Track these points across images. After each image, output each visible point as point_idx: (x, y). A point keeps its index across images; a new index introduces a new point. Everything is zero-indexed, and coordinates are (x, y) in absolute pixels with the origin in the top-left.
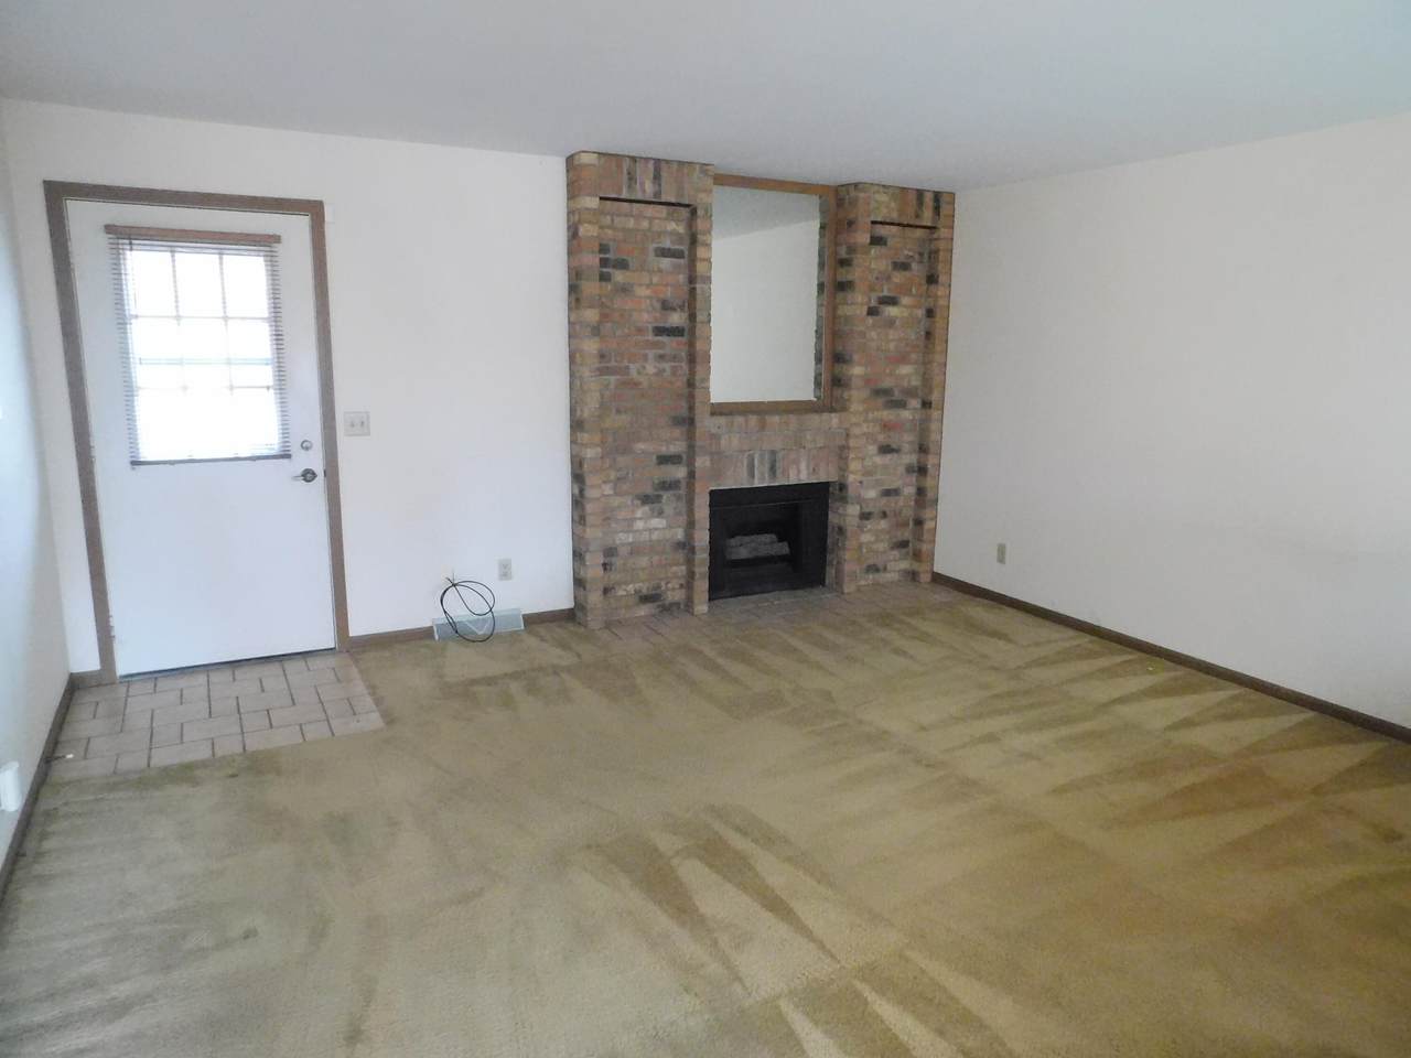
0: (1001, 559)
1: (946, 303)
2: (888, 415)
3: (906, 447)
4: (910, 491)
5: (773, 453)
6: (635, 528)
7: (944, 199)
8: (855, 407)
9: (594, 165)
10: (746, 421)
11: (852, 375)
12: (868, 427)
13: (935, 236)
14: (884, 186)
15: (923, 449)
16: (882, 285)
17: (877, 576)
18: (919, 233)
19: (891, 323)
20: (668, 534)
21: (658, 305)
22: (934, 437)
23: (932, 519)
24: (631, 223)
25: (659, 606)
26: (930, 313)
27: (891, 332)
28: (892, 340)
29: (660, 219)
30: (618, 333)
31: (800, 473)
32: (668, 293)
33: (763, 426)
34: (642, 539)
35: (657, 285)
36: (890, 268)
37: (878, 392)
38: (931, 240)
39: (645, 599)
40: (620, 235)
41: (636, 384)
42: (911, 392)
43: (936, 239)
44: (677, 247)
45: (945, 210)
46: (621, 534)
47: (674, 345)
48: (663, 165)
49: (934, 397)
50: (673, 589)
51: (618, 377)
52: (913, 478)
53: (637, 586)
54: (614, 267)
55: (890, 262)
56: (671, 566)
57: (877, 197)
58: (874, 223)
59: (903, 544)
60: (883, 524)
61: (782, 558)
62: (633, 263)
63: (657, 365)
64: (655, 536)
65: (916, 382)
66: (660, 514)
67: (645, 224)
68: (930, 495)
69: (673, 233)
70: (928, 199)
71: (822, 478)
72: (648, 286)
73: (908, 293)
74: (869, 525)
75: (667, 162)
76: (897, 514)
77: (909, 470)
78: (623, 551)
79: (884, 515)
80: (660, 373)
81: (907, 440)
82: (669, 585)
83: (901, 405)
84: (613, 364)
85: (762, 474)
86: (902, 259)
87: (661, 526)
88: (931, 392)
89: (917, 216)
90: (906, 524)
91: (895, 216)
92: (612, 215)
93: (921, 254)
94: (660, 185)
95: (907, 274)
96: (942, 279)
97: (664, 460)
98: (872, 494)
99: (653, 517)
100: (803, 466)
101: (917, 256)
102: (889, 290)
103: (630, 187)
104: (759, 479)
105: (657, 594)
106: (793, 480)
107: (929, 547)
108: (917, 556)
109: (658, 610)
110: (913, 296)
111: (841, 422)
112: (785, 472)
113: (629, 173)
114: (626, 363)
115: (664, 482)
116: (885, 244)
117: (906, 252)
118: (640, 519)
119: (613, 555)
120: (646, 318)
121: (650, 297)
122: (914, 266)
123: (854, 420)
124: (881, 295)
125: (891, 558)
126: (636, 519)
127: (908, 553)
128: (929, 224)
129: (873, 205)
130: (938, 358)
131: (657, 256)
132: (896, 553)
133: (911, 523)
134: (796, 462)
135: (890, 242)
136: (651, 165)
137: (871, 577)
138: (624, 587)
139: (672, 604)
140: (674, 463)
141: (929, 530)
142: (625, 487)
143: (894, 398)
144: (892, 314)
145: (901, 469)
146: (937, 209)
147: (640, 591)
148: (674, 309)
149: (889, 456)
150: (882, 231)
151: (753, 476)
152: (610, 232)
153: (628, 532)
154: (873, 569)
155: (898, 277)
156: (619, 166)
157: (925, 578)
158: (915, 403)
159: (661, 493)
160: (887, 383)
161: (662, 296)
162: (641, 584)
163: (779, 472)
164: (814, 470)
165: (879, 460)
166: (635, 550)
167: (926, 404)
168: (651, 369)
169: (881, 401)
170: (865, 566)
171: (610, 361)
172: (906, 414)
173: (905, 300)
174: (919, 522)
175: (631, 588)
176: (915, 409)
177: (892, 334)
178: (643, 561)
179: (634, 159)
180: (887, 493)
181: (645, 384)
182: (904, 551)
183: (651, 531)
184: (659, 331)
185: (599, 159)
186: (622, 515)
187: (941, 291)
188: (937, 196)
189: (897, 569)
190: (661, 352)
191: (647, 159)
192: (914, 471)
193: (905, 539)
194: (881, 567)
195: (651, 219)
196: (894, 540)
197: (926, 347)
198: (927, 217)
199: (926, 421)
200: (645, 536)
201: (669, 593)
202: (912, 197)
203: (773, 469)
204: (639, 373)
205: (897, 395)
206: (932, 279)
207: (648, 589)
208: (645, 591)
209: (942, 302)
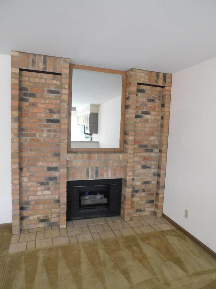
0: (186, 216)
1: (168, 114)
2: (146, 154)
3: (153, 166)
4: (155, 182)
5: (97, 168)
6: (38, 194)
7: (167, 76)
8: (130, 151)
9: (17, 56)
10: (83, 156)
11: (129, 140)
12: (137, 159)
13: (164, 90)
14: (143, 70)
15: (159, 167)
16: (143, 107)
17: (140, 213)
18: (158, 89)
19: (147, 121)
20: (52, 197)
21: (48, 111)
22: (163, 163)
23: (162, 194)
24: (37, 80)
25: (48, 224)
26: (162, 118)
27: (147, 124)
28: (148, 127)
29: (50, 79)
30: (30, 121)
31: (108, 175)
32: (53, 107)
33: (90, 158)
34: (41, 199)
35: (48, 103)
36: (147, 101)
37: (141, 146)
38: (163, 92)
39: (42, 221)
40: (32, 85)
41: (38, 140)
42: (155, 146)
43: (165, 91)
44: (57, 90)
45: (168, 80)
46: (31, 197)
47: (55, 126)
48: (47, 58)
49: (163, 149)
50: (54, 217)
51: (30, 137)
52: (156, 178)
53: (38, 216)
54: (30, 96)
55: (146, 99)
56: (53, 208)
57: (140, 74)
58: (138, 84)
59: (152, 202)
60: (143, 194)
61: (104, 204)
62: (38, 95)
63: (47, 133)
64: (46, 197)
65: (157, 143)
66: (48, 189)
67: (43, 81)
68: (161, 184)
69: (56, 84)
70: (161, 76)
71: (118, 177)
72: (44, 104)
73: (154, 110)
74: (137, 194)
75: (50, 57)
76: (149, 190)
77: (154, 174)
78: (32, 203)
79: (144, 191)
80: (49, 136)
81: (153, 164)
82: (52, 216)
83: (151, 151)
84: (29, 132)
85: (92, 175)
86: (151, 98)
87: (48, 194)
88: (162, 147)
89: (156, 82)
90: (153, 194)
91: (147, 82)
92: (29, 77)
93: (159, 97)
94: (46, 65)
95: (154, 103)
96: (167, 105)
97: (50, 169)
98: (139, 183)
99: (45, 190)
100: (110, 173)
101: (157, 97)
102: (146, 109)
103: (33, 65)
104: (91, 177)
105: (47, 219)
106: (105, 177)
107: (161, 204)
108: (157, 206)
109: (47, 225)
110: (156, 111)
111: (123, 157)
112: (102, 175)
113: (33, 60)
114: (34, 132)
115: (50, 177)
116: (145, 92)
117: (153, 96)
118: (40, 191)
119: (27, 204)
120: (43, 116)
121: (45, 108)
122: (157, 101)
123: (129, 156)
124: (143, 110)
125: (147, 207)
126: (38, 191)
127: (154, 205)
128: (161, 85)
129: (138, 77)
130: (165, 134)
131: (48, 93)
132: (149, 205)
133: (155, 194)
134: (107, 171)
135: (146, 92)
136: (42, 57)
137: (138, 213)
138: (32, 216)
139: (53, 223)
140: (54, 170)
141: (161, 198)
142: (33, 179)
143: (148, 149)
144: (147, 118)
145: (151, 175)
146: (165, 80)
147: (40, 218)
148: (55, 113)
149: (146, 170)
150: (143, 87)
151: (88, 176)
152: (28, 83)
153: (34, 196)
154: (139, 210)
155: (150, 104)
156: (28, 58)
157: (159, 215)
158: (156, 150)
159: (49, 181)
160: (145, 143)
161: (50, 108)
162: (40, 215)
163: (99, 175)
164: (114, 174)
165: (142, 171)
166: (37, 202)
167: (161, 151)
168: (45, 135)
169: (143, 149)
170: (136, 210)
171: (28, 131)
172: (153, 154)
173: (153, 113)
174: (157, 194)
175: (36, 217)
176: (157, 153)
177: (147, 125)
178: (41, 207)
179: (35, 55)
180: (145, 183)
181: (42, 141)
182: (152, 204)
183: (44, 195)
184: (48, 121)
185: (19, 53)
186: (31, 189)
187: (166, 110)
188: (165, 75)
189: (149, 210)
190: (50, 129)
191: (40, 55)
192: (156, 175)
193: (152, 199)
194: (142, 209)
195: (45, 79)
196: (148, 200)
197: (161, 130)
198: (160, 83)
199: (160, 157)
200: (42, 197)
201: (52, 218)
202: (155, 75)
203: (97, 174)
204: (40, 136)
205: (149, 148)
206: (163, 106)
207: (43, 217)
208: (41, 218)
209: (167, 114)
